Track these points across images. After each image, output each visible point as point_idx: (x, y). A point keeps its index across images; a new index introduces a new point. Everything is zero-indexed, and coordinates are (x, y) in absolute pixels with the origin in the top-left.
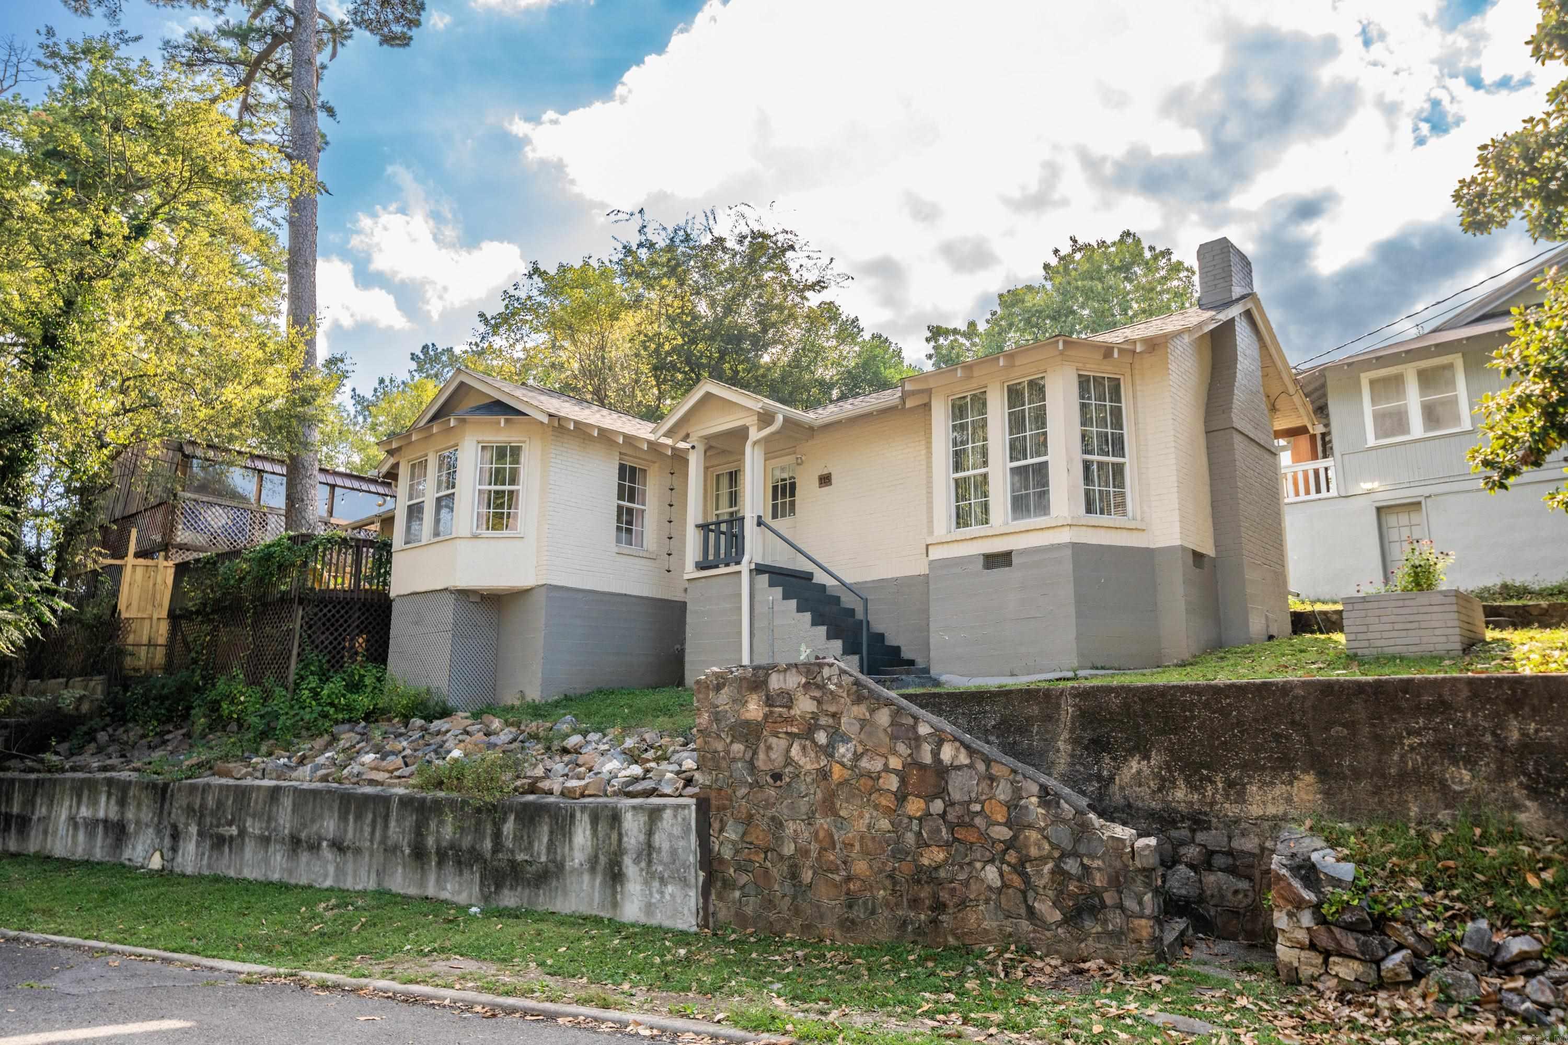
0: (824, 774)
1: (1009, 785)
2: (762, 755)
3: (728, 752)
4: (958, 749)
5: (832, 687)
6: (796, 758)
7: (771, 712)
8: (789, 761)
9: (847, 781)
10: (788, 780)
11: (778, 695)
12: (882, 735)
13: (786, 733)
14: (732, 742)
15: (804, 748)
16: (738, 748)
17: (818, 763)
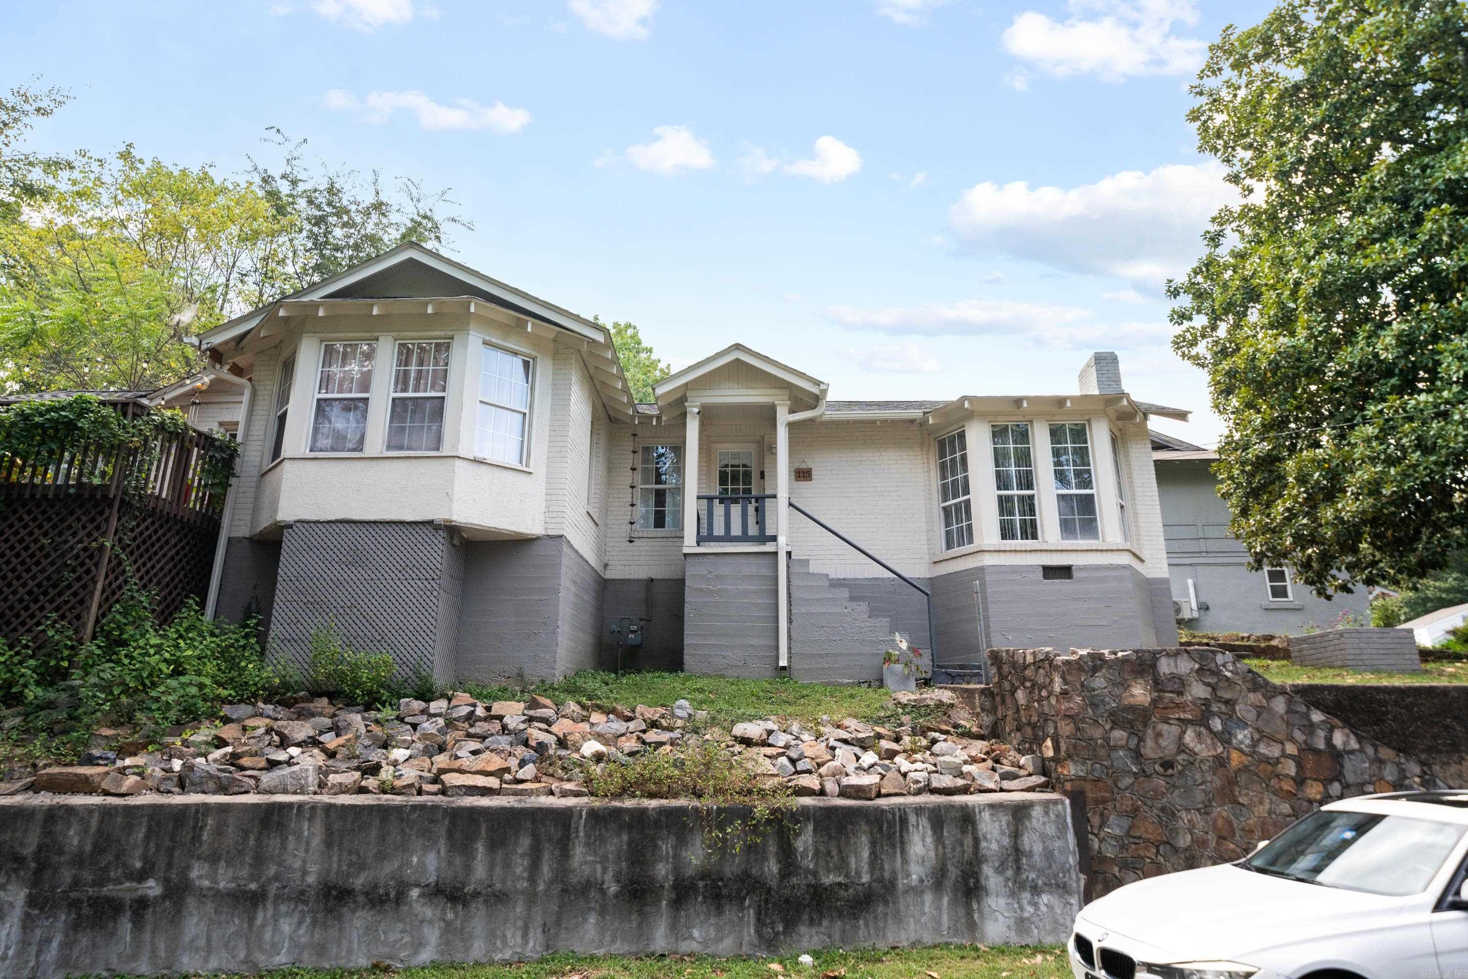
0: (1220, 762)
1: (1395, 767)
2: (1150, 742)
3: (1107, 740)
4: (1347, 736)
5: (1228, 674)
6: (1191, 745)
7: (1160, 697)
8: (1182, 748)
9: (1246, 767)
10: (1180, 768)
11: (1169, 680)
12: (1279, 722)
13: (1179, 719)
14: (1112, 728)
15: (1199, 735)
16: (1119, 735)
17: (1215, 750)
